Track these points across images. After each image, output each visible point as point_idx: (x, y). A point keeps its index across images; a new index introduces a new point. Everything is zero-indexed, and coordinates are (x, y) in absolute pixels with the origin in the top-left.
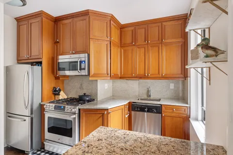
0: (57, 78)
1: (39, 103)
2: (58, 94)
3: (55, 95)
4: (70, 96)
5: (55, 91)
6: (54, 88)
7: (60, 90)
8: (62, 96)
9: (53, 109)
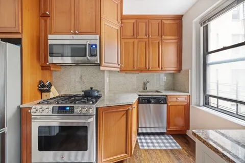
0: (45, 67)
1: (16, 107)
2: (49, 91)
3: (42, 91)
4: (63, 93)
5: (43, 86)
6: (41, 82)
7: (50, 85)
8: (54, 93)
9: (51, 113)
